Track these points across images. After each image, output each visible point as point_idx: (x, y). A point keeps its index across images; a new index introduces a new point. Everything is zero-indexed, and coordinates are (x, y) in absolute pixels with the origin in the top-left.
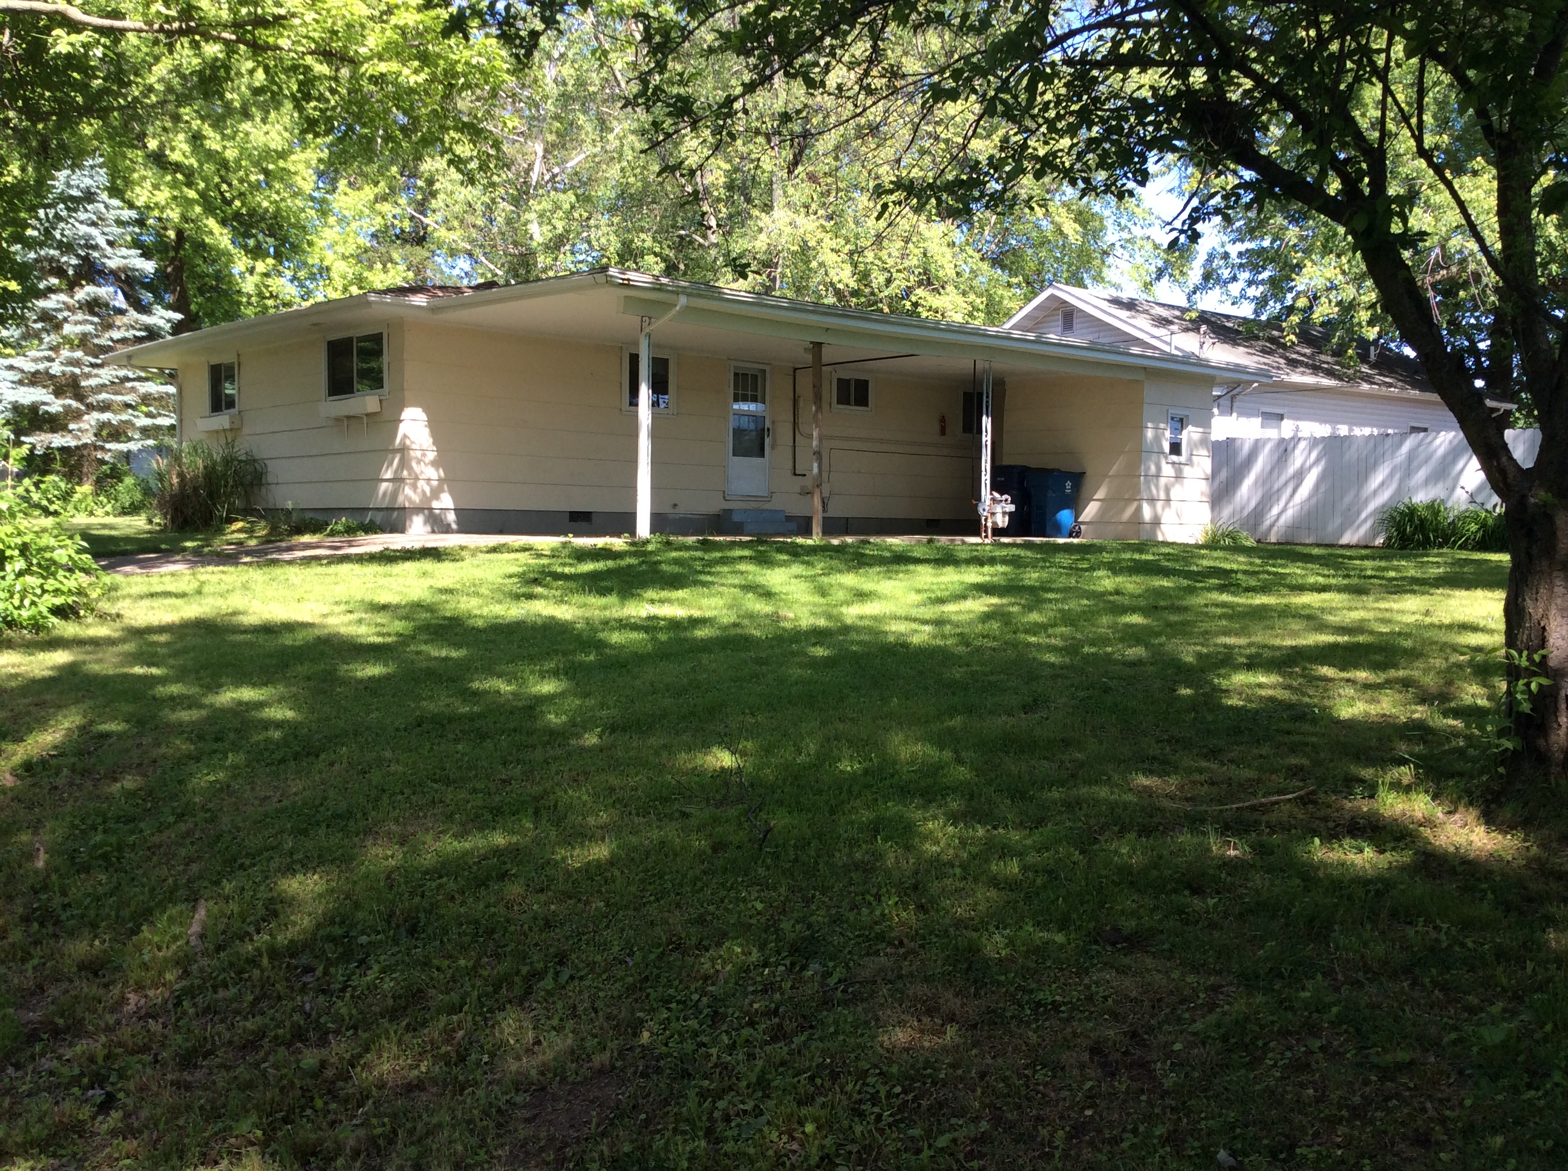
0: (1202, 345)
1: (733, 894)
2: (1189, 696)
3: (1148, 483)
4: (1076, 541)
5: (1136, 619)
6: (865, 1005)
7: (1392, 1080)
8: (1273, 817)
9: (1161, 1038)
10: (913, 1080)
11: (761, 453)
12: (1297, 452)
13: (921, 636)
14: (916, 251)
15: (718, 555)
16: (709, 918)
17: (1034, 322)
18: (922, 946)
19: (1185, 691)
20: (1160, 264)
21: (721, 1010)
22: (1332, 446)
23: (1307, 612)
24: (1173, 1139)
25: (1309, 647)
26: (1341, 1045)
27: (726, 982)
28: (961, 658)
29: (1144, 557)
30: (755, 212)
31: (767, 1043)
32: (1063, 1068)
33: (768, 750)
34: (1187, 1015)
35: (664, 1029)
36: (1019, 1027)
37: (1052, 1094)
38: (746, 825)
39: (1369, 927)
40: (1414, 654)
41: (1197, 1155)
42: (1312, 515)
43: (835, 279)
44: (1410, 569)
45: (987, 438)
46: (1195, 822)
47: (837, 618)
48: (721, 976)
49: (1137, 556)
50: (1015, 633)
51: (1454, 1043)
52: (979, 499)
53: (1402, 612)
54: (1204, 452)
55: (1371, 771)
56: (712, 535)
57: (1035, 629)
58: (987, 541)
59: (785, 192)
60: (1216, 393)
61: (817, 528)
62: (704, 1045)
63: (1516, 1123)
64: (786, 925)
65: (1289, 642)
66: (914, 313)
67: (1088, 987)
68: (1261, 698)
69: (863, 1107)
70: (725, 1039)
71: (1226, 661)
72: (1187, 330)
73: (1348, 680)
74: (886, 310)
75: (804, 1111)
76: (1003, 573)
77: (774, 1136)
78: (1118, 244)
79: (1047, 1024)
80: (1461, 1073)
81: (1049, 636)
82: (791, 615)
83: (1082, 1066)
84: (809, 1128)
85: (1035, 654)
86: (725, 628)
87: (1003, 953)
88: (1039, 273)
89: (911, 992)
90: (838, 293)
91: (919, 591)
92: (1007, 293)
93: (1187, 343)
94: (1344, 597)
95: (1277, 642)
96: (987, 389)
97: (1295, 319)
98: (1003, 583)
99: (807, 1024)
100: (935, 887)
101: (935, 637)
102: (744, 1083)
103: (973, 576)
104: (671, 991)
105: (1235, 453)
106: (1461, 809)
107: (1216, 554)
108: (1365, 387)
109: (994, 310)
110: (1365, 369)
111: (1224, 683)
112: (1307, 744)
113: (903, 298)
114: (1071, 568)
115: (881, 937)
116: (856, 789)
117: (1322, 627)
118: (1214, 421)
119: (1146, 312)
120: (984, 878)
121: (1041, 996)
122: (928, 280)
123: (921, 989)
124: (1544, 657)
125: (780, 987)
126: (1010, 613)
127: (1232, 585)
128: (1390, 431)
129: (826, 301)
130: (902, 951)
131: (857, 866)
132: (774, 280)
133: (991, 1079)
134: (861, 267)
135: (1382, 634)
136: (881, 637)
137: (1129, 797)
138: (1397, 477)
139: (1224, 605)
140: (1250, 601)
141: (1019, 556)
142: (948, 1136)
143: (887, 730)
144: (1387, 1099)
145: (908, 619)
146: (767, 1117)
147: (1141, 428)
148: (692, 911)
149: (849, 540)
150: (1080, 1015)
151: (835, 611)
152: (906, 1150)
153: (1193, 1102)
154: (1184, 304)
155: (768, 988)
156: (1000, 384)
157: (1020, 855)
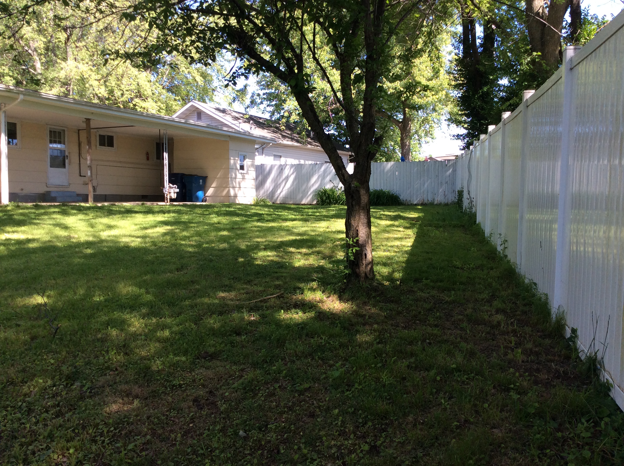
0: (251, 128)
1: (40, 357)
2: (242, 261)
3: (232, 181)
4: (204, 203)
5: (225, 233)
6: (99, 397)
7: (303, 395)
8: (268, 304)
9: (221, 392)
10: (119, 424)
11: (64, 166)
12: (286, 169)
13: (136, 243)
14: (134, 83)
15: (43, 211)
16: (28, 369)
17: (186, 115)
18: (126, 369)
19: (241, 260)
20: (235, 96)
21: (32, 408)
22: (298, 168)
23: (287, 228)
24: (223, 430)
25: (287, 241)
26: (286, 385)
27: (35, 396)
28: (152, 251)
29: (230, 209)
30: (59, 61)
31: (53, 418)
32: (182, 410)
33: (61, 295)
34: (231, 382)
35: (4, 419)
36: (165, 396)
37: (177, 420)
38: (48, 327)
39: (298, 340)
40: (322, 242)
41: (232, 434)
42: (292, 193)
43: (98, 92)
44: (324, 212)
45: (166, 162)
46: (239, 308)
47: (98, 237)
48: (33, 394)
49: (227, 209)
50: (176, 240)
51: (324, 378)
52: (164, 187)
53: (319, 227)
54: (253, 169)
55: (303, 284)
56: (40, 202)
57: (185, 238)
58: (167, 204)
59: (73, 53)
60: (256, 147)
61: (90, 198)
62: (23, 423)
63: (343, 404)
64: (64, 368)
65: (280, 240)
66: (134, 109)
67: (194, 376)
68: (268, 261)
69: (97, 438)
70: (34, 420)
71: (257, 247)
72: (245, 122)
73: (299, 253)
74: (122, 107)
75: (69, 444)
76: (173, 217)
77: (56, 457)
78: (218, 87)
79: (177, 393)
80: (326, 389)
81: (190, 241)
82: (76, 236)
83: (189, 407)
84: (71, 451)
85: (183, 247)
86: (45, 242)
87: (160, 367)
88: (187, 96)
89: (119, 389)
90: (99, 98)
91: (136, 225)
92: (174, 103)
93: (246, 127)
94: (301, 222)
95: (276, 240)
96: (165, 142)
97: (284, 120)
98: (173, 220)
99: (72, 407)
100: (133, 345)
101: (141, 243)
102: (42, 437)
103: (160, 218)
104: (8, 403)
105: (264, 170)
106: (332, 295)
107: (257, 208)
108: (309, 146)
109: (169, 109)
110: (309, 140)
111: (256, 256)
112: (282, 276)
113: (129, 102)
114: (201, 214)
115: (108, 368)
116: (100, 308)
117: (292, 234)
118: (256, 158)
119: (230, 114)
120: (154, 339)
121: (174, 382)
122: (140, 95)
123: (124, 387)
124: (358, 240)
125: (61, 394)
126: (175, 233)
127: (262, 219)
128: (318, 163)
129: (94, 101)
130: (116, 372)
131: (98, 340)
132: (69, 91)
133: (152, 419)
134: (110, 88)
135: (312, 235)
136: (118, 244)
137: (217, 301)
138: (320, 179)
139: (258, 227)
140: (267, 225)
141: (180, 210)
142: (133, 444)
143: (117, 282)
144: (301, 402)
145: (130, 236)
146: (52, 449)
147: (229, 159)
148: (19, 366)
149: (106, 204)
150: (190, 388)
151: (97, 234)
152: (115, 453)
153: (231, 414)
154: (244, 112)
155: (54, 396)
156: (171, 140)
157: (170, 328)
